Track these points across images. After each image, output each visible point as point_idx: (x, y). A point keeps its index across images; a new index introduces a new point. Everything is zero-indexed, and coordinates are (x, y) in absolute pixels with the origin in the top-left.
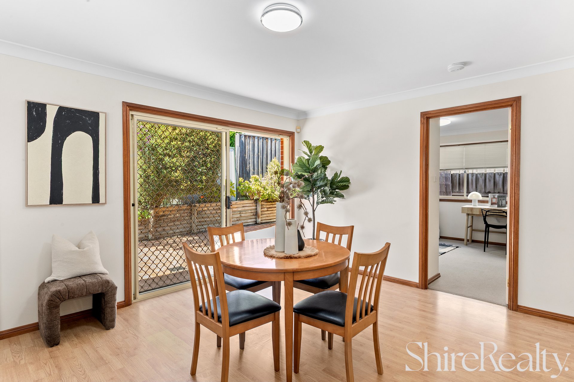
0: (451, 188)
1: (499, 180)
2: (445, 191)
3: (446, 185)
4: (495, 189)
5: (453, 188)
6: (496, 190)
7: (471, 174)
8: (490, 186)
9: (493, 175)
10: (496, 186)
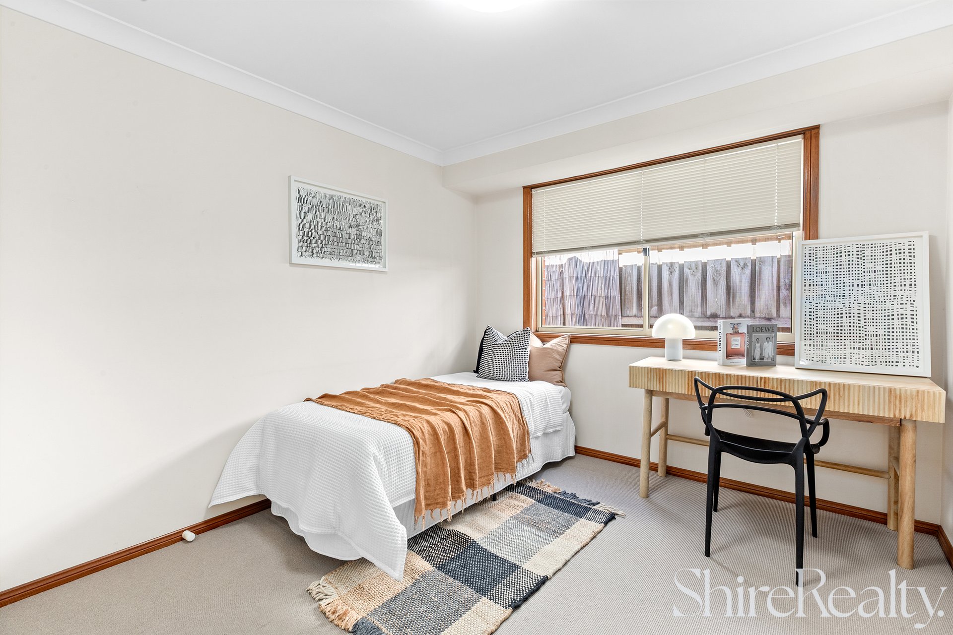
0: (618, 307)
1: (741, 280)
2: (604, 313)
3: (607, 298)
4: (729, 308)
5: (625, 305)
6: (732, 310)
7: (667, 268)
8: (716, 299)
9: (724, 267)
10: (733, 298)
